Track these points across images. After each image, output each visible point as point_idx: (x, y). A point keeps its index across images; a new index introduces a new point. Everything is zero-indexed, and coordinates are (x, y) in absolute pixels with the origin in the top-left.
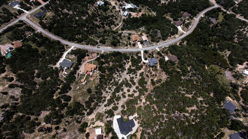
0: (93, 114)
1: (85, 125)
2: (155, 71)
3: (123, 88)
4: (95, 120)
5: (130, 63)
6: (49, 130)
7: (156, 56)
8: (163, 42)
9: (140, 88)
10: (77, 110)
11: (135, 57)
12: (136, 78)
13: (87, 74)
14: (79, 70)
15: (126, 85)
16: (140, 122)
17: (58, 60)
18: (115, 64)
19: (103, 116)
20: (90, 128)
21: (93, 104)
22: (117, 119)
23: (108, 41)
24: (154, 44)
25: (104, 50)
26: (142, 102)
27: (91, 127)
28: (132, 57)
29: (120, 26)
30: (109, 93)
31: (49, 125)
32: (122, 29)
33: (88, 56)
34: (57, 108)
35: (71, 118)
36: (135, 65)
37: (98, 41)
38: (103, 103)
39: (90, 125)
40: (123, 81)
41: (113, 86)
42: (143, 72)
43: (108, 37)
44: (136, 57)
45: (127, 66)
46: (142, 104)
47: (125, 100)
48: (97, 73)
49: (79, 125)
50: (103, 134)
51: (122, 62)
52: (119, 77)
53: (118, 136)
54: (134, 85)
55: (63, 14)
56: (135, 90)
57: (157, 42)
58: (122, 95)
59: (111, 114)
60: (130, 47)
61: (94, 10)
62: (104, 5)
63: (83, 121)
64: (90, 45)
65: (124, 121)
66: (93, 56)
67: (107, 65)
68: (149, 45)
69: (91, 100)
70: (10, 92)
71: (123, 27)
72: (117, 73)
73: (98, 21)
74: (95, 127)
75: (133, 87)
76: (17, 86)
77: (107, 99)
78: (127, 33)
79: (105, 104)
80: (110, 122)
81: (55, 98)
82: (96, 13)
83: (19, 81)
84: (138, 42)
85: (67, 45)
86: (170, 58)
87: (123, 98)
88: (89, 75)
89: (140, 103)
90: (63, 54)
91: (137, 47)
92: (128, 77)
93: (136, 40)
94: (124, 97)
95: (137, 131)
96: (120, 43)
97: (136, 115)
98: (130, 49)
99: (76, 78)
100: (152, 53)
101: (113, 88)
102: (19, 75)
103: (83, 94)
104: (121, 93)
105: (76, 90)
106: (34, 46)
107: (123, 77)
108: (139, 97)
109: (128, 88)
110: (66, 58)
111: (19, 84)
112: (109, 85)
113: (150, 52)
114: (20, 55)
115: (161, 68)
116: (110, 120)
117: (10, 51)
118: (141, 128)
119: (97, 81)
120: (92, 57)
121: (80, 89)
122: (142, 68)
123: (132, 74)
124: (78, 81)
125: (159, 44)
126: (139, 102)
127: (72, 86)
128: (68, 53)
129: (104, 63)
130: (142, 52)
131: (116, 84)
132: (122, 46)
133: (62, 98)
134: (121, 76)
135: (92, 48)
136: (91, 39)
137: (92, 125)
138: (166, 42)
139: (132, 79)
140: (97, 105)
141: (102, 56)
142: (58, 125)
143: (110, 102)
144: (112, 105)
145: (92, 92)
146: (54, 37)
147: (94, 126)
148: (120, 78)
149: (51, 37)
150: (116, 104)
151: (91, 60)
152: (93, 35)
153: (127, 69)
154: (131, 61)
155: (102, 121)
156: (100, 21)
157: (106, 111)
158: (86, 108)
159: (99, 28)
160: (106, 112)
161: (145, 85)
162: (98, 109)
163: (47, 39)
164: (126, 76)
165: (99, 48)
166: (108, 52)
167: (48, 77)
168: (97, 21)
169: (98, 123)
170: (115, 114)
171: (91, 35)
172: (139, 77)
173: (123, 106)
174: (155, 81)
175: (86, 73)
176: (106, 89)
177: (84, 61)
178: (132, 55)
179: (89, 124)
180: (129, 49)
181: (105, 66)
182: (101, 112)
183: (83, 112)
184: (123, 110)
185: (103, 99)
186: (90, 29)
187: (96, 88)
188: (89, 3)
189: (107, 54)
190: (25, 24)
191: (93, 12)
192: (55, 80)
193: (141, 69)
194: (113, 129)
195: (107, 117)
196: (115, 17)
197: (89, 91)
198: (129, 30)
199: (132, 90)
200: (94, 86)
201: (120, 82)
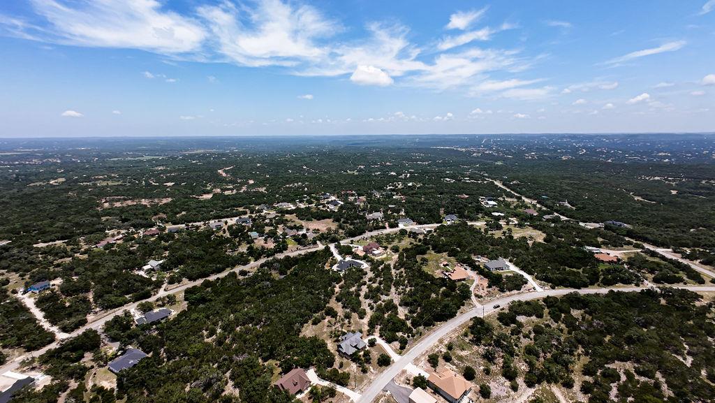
0: (397, 257)
4: (389, 256)
5: (401, 316)
7: (348, 369)
11: (401, 333)
25: (480, 309)
28: (409, 331)
38: (395, 265)
40: (389, 291)
41: (400, 280)
42: (361, 318)
46: (337, 285)
51: (419, 311)
52: (401, 292)
59: (375, 265)
63: (401, 252)
66: (481, 290)
67: (440, 292)
77: (394, 270)
79: (391, 266)
80: (370, 262)
85: (554, 288)
89: (341, 285)
91: (421, 364)
92: (385, 298)
94: (370, 281)
96: (471, 341)
100: (365, 371)
105: (442, 258)
107: (394, 295)
112: (405, 278)
113: (372, 370)
118: (326, 269)
121: (438, 260)
122: (369, 326)
124: (451, 263)
127: (451, 257)
130: (394, 356)
131: (397, 284)
132: (458, 337)
134: (399, 295)
137: (388, 253)
143: (386, 270)
144: (381, 269)
145: (421, 264)
150: (376, 272)
151: (475, 284)
153: (399, 307)
162: (395, 261)
165: (495, 307)
170: (370, 266)
173: (365, 274)
174: (327, 317)
179: (392, 253)
182: (390, 261)
183: (409, 253)
184: (362, 272)
185: (399, 268)
189: (463, 305)
194: (361, 260)
200: (426, 268)
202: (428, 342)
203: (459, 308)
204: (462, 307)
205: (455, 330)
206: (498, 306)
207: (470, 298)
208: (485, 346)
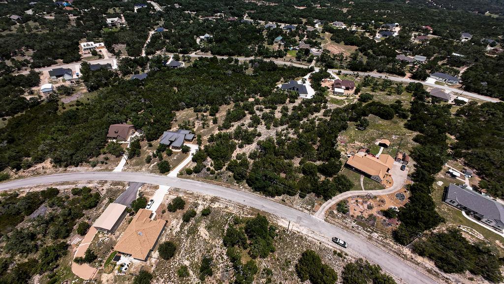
7: (149, 151)
9: (246, 112)
12: (243, 125)
25: (311, 220)
26: (255, 99)
28: (218, 167)
33: (388, 214)
42: (220, 130)
44: (209, 162)
46: (258, 97)
52: (283, 134)
56: (258, 112)
57: (90, 191)
58: (287, 111)
60: (200, 202)
66: (366, 206)
68: (128, 187)
91: (171, 195)
100: (149, 161)
101: (304, 122)
104: (290, 113)
107: (273, 132)
109: (271, 115)
113: (152, 165)
130: (174, 173)
131: (295, 126)
132: (229, 214)
148: (281, 132)
153: (254, 145)
154: (228, 158)
164: (265, 133)
165: (335, 240)
166: (297, 207)
172: (236, 125)
178: (212, 173)
180: (211, 195)
189: (302, 196)
202: (207, 189)
203: (291, 194)
204: (297, 196)
205: (242, 207)
206: (344, 246)
207: (326, 198)
208: (228, 254)
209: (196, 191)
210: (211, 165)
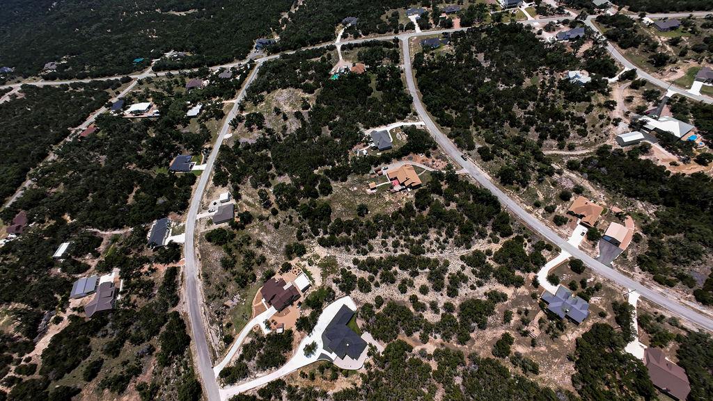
0: (326, 250)
1: (301, 251)
2: (547, 332)
3: (419, 271)
4: (318, 261)
5: (495, 247)
6: (267, 205)
7: (601, 307)
8: (687, 302)
9: (455, 315)
10: (316, 217)
11: (526, 249)
12: (473, 288)
13: (390, 182)
14: (388, 166)
15: (431, 274)
16: (373, 370)
17: (378, 126)
18: (461, 215)
19: (334, 271)
20: (300, 262)
21: (344, 235)
22: (344, 307)
23: (499, 163)
24: (639, 274)
25: (471, 171)
26: (424, 346)
27: (303, 263)
28: (519, 239)
29: (572, 156)
30: (387, 250)
31: (273, 198)
32: (572, 166)
33: (428, 155)
34: (302, 188)
35: (300, 218)
36: (506, 261)
37: (478, 146)
38: (358, 252)
39: (305, 260)
40: (436, 261)
41: (406, 246)
42: (504, 297)
43: (512, 156)
44: (528, 249)
45: (480, 245)
46: (417, 349)
47: (398, 297)
48: (409, 197)
49: (296, 240)
50: (302, 294)
51: (480, 226)
52: (438, 245)
53: (313, 332)
54: (449, 295)
55: (469, 59)
56: (440, 305)
57: (655, 279)
58: (404, 282)
59: (348, 284)
60: (540, 216)
61: (543, 82)
62: (585, 84)
63: (305, 242)
64: (453, 140)
65: (351, 324)
66: (435, 163)
67: (442, 200)
68: (612, 263)
69: (349, 226)
70: (290, 120)
71: (583, 162)
72: (443, 234)
73: (526, 109)
74: (305, 271)
75: (442, 295)
76: (302, 120)
77: (372, 255)
78: (574, 183)
79: (359, 259)
80: (332, 293)
81: (316, 172)
82: (540, 92)
83: (309, 116)
84: (581, 224)
85: (416, 114)
86: (648, 360)
87: (397, 288)
88: (392, 188)
89: (415, 340)
90: (394, 121)
91: (566, 233)
92: (455, 266)
93: (582, 217)
94: (403, 290)
95: (347, 373)
96: (524, 187)
97: (381, 347)
98: (536, 220)
99: (368, 173)
100: (598, 287)
101: (403, 251)
102: (318, 108)
103: (349, 206)
104: (405, 275)
105: (348, 190)
106: (373, 83)
107: (446, 255)
108: (429, 329)
109: (429, 285)
110: (391, 131)
111: (306, 119)
112: (401, 238)
113: (591, 279)
114: (345, 84)
115: (577, 347)
116: (334, 293)
117: (343, 71)
118: (360, 383)
119: (391, 210)
120: (431, 163)
121: (354, 194)
122: (517, 287)
123: (474, 272)
124: (366, 180)
125: (661, 290)
126: (417, 335)
127: (349, 179)
128: (402, 127)
129: (440, 193)
130: (564, 256)
131: (418, 250)
132: (521, 196)
133: (322, 180)
134: (444, 248)
135: (453, 150)
136: (470, 133)
137: (306, 263)
138: (701, 312)
139: (458, 279)
140: (346, 243)
141: (452, 178)
142: (279, 210)
143: (369, 266)
144: (365, 275)
145: (363, 216)
146: (411, 87)
147: (308, 267)
148: (438, 249)
149: (409, 85)
150: (375, 281)
151: (423, 167)
152: (480, 130)
153: (474, 248)
154: (506, 245)
155: (324, 276)
156: (529, 113)
157: (348, 270)
158: (328, 230)
159: (512, 125)
160: (343, 271)
161: (475, 324)
162: (341, 252)
163: (400, 84)
164: (454, 259)
165: (465, 159)
166: (473, 180)
167: (339, 137)
168: (522, 109)
169: (316, 272)
170: (353, 293)
171: (479, 127)
172: (481, 293)
173: (379, 301)
174: (513, 351)
175: (391, 180)
176: (390, 238)
177: (410, 159)
178: (526, 236)
179: (305, 256)
180: (532, 216)
181: (435, 199)
182: (339, 261)
183: (319, 229)
184: (371, 306)
185: (366, 247)
186: (491, 114)
187: (377, 218)
188: (548, 65)
189: (467, 182)
190: (398, 47)
191: (534, 86)
192: (342, 150)
193: (507, 285)
194: (321, 312)
195: (336, 281)
196: (585, 126)
197: (362, 210)
198: (590, 179)
199: (431, 296)
200: (378, 211)
201: (428, 255)
209: (543, 225)
210: (526, 244)
